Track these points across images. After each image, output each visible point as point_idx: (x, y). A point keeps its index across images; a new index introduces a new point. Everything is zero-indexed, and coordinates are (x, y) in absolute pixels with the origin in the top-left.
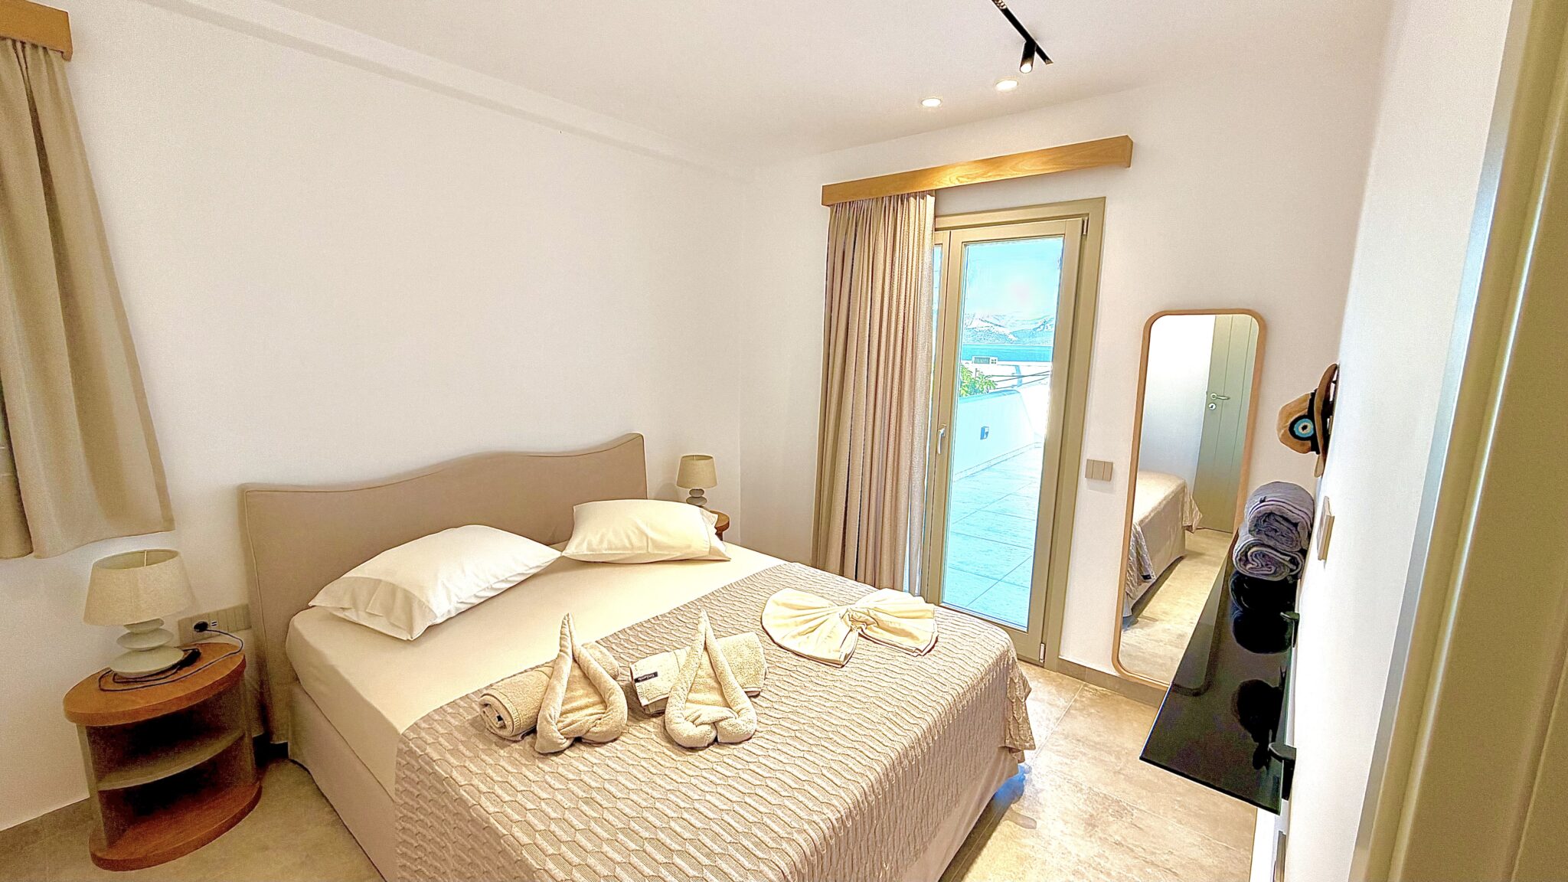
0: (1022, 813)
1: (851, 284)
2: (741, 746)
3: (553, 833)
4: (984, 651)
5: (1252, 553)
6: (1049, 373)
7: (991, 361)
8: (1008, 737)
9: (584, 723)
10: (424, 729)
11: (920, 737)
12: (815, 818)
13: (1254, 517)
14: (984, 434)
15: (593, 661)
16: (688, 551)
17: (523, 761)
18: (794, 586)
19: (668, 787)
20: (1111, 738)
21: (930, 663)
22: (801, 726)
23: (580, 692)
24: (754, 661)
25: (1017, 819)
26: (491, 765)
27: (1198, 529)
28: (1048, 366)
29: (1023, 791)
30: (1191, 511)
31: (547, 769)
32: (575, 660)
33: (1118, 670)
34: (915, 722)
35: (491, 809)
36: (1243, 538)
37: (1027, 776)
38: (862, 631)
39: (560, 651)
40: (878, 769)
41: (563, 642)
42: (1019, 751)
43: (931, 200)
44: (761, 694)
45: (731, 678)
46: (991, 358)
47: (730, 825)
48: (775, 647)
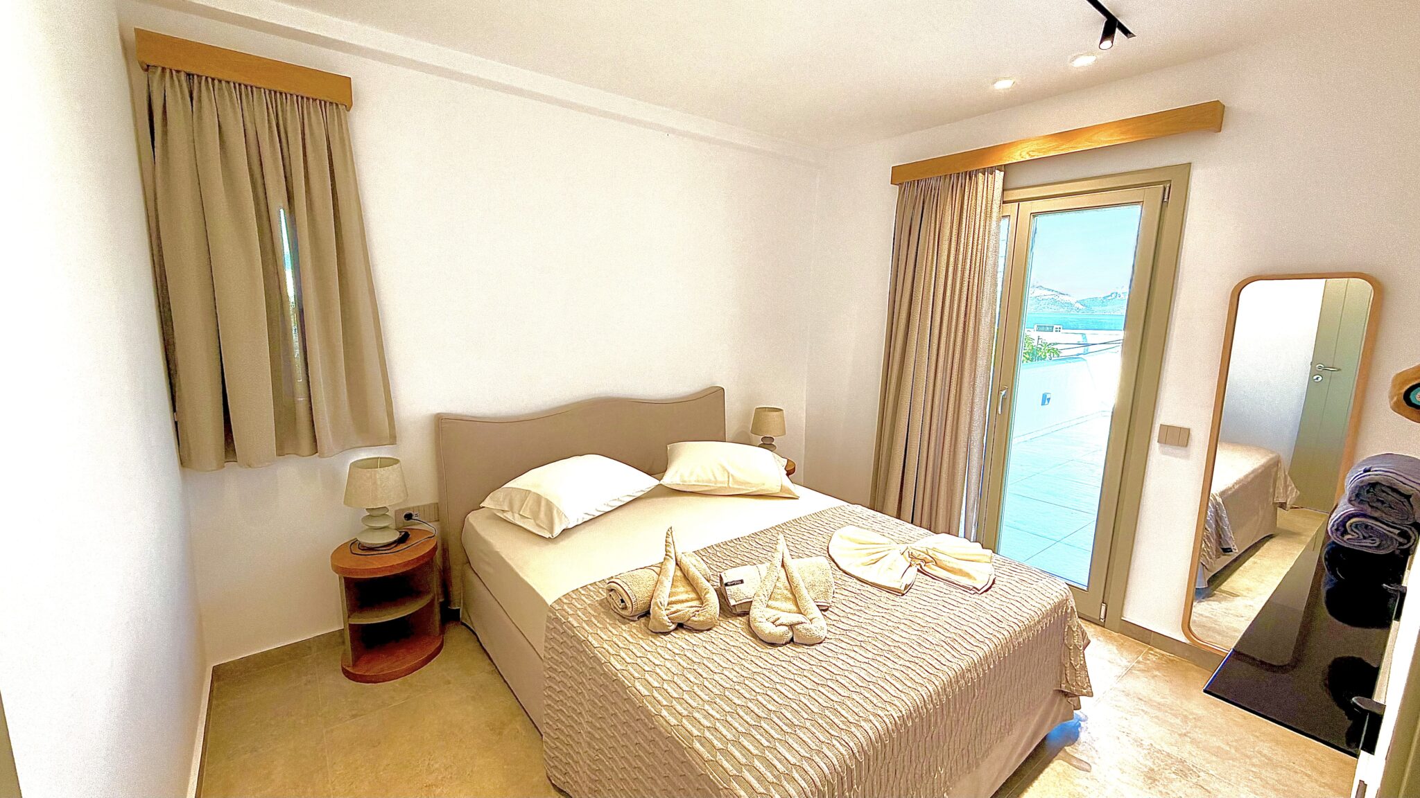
0: (1076, 755)
1: (917, 253)
2: (813, 647)
3: (666, 690)
4: (1042, 597)
5: (1352, 524)
6: (1121, 341)
7: (1054, 329)
8: (1064, 682)
9: (686, 613)
10: (566, 603)
11: (976, 662)
12: (880, 712)
13: (1356, 487)
14: (1045, 400)
15: (691, 566)
16: (763, 487)
17: (640, 636)
18: (856, 524)
19: (754, 670)
20: (1178, 702)
21: (986, 600)
22: (865, 638)
23: (681, 589)
24: (824, 581)
25: (1069, 759)
26: (616, 635)
27: (1292, 508)
28: (1121, 335)
29: (1078, 736)
30: (1286, 487)
31: (658, 644)
32: (677, 564)
33: (1188, 637)
34: (972, 649)
35: (619, 667)
36: (1341, 509)
37: (1082, 724)
38: (921, 567)
39: (666, 555)
40: (937, 683)
41: (668, 548)
42: (1076, 696)
43: (999, 175)
44: (830, 609)
45: (804, 592)
46: (1055, 326)
47: (807, 706)
48: (841, 573)
